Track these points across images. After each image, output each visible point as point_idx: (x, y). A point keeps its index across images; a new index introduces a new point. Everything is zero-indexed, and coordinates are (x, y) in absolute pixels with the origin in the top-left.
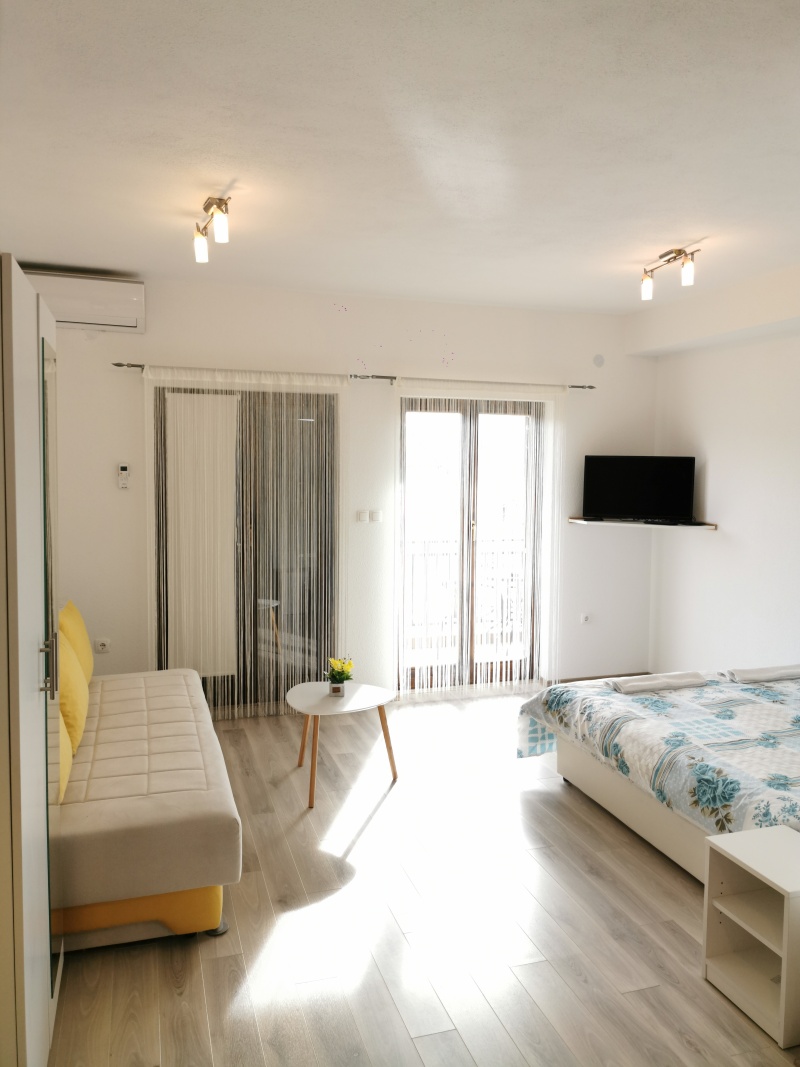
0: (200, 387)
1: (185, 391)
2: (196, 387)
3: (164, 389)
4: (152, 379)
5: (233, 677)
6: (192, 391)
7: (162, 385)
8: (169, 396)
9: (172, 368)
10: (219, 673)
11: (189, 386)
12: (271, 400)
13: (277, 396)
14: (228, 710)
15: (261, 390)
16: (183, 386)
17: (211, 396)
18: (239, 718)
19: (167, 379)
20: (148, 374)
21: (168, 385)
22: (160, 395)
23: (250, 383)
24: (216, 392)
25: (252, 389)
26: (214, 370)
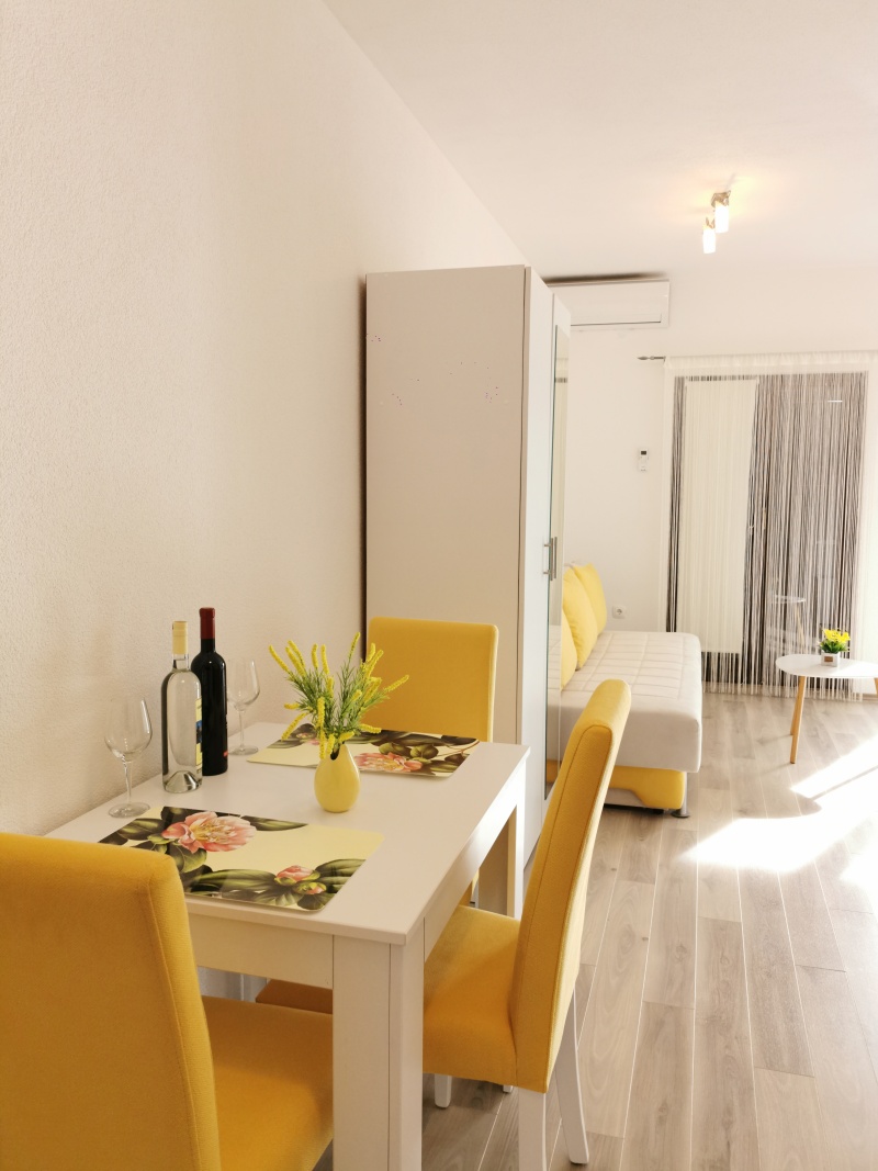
0: (718, 375)
1: (703, 379)
2: (713, 374)
3: (683, 379)
4: (673, 369)
5: (737, 655)
6: (709, 379)
7: (681, 375)
8: (687, 383)
9: (691, 357)
10: (724, 650)
11: (706, 374)
12: (790, 383)
13: (798, 378)
14: (731, 686)
15: (779, 373)
16: (700, 375)
17: (728, 382)
18: (742, 694)
19: (686, 369)
20: (669, 365)
21: (687, 374)
22: (680, 383)
23: (769, 367)
24: (733, 378)
25: (771, 373)
26: (732, 356)
